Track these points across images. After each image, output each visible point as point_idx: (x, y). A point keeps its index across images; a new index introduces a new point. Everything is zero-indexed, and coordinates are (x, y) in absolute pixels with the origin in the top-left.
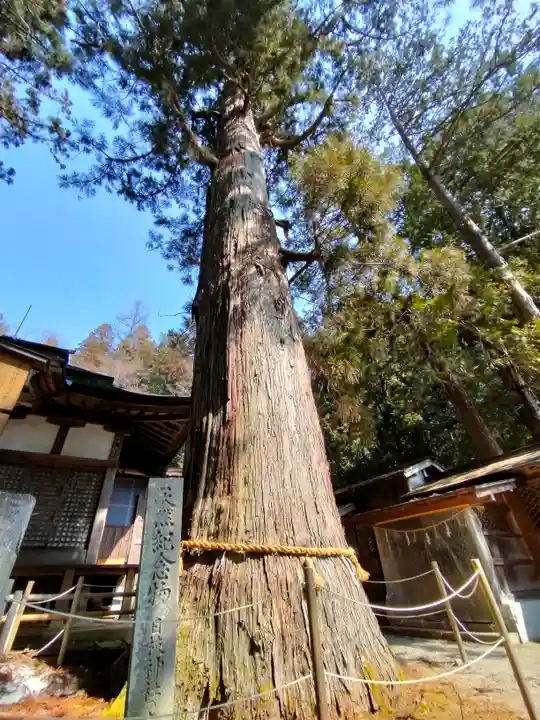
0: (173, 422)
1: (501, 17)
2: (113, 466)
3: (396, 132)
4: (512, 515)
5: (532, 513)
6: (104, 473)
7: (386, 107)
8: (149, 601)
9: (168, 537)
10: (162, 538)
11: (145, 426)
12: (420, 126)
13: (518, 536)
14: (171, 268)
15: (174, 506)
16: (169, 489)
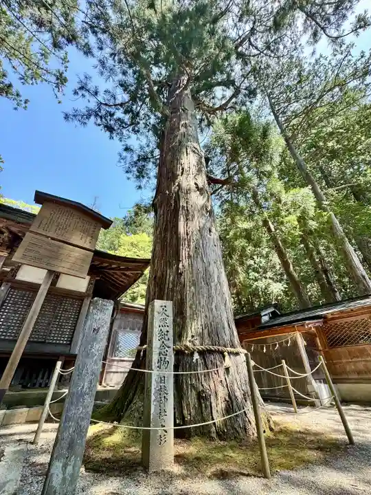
0: (128, 273)
1: (343, 57)
2: (88, 296)
3: (272, 114)
4: (318, 339)
5: (329, 339)
6: (83, 300)
7: (267, 98)
8: (158, 367)
9: (166, 333)
10: (163, 334)
11: (109, 274)
12: (285, 113)
13: (320, 351)
14: (128, 178)
15: (168, 316)
16: (165, 307)
